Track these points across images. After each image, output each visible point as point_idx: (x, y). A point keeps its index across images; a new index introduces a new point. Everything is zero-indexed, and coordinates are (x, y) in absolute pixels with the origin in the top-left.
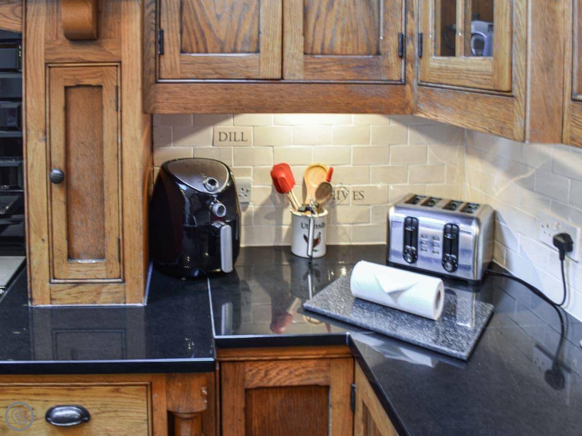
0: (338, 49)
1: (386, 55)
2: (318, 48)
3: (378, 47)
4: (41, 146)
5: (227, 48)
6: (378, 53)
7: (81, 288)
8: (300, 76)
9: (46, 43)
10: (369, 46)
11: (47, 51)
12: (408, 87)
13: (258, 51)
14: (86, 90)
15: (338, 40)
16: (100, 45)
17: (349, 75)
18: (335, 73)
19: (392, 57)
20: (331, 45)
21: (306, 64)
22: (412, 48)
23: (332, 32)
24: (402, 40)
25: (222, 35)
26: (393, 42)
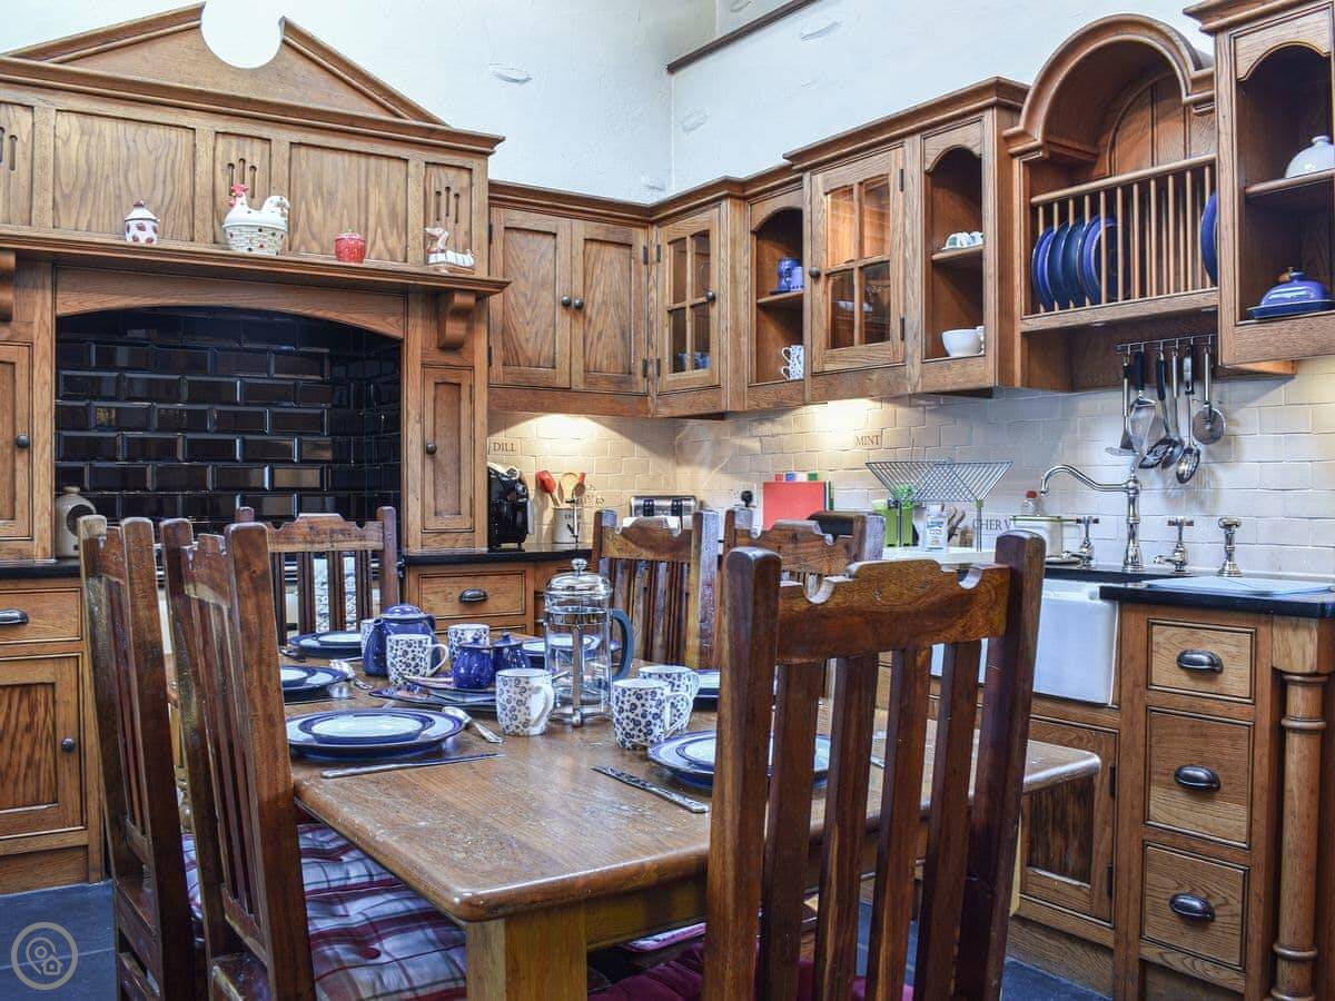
0: (605, 370)
1: (635, 374)
2: (592, 368)
3: (630, 368)
4: (418, 426)
5: (533, 364)
6: (630, 373)
7: (444, 536)
8: (581, 387)
9: (422, 348)
10: (624, 367)
11: (423, 355)
12: (649, 398)
13: (554, 367)
14: (448, 387)
15: (605, 363)
16: (460, 353)
17: (613, 388)
18: (604, 386)
19: (639, 376)
20: (601, 365)
21: (585, 378)
22: (652, 370)
23: (601, 357)
24: (646, 364)
25: (530, 354)
26: (640, 365)
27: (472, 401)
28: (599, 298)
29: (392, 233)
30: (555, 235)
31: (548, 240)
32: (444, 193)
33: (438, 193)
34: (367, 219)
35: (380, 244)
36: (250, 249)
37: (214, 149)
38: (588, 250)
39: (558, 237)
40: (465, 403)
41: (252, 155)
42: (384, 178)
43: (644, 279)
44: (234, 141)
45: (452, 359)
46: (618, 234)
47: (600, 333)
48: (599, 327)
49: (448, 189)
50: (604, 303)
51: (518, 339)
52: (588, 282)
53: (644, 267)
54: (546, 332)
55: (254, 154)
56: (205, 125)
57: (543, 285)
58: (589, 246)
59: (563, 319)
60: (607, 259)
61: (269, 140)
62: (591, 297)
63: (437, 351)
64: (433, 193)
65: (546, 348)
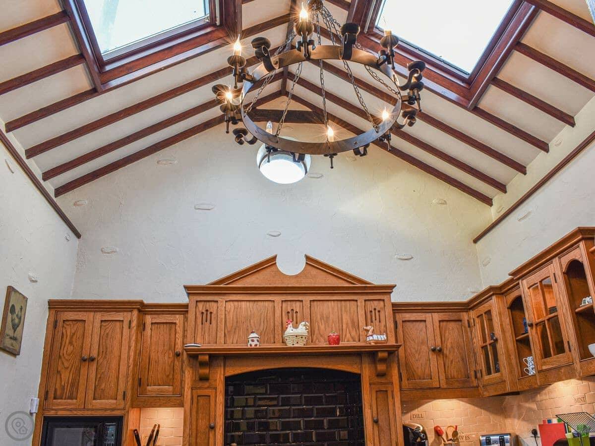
0: (456, 377)
1: (471, 378)
2: (449, 377)
3: (468, 375)
4: (370, 411)
5: (422, 378)
6: (468, 378)
8: (445, 386)
9: (369, 377)
10: (465, 375)
11: (370, 380)
12: (479, 388)
13: (431, 379)
14: (382, 392)
15: (455, 374)
16: (386, 377)
17: (461, 385)
18: (456, 385)
19: (473, 378)
21: (447, 382)
22: (479, 375)
23: (453, 372)
24: (475, 372)
25: (419, 374)
26: (473, 373)
27: (393, 398)
28: (449, 345)
29: (353, 330)
30: (425, 321)
31: (422, 324)
32: (373, 310)
33: (371, 311)
34: (342, 326)
35: (348, 335)
36: (293, 345)
37: (282, 307)
38: (441, 326)
39: (427, 322)
40: (390, 398)
41: (296, 307)
42: (348, 309)
43: (469, 334)
44: (289, 303)
45: (383, 380)
46: (454, 316)
47: (452, 361)
48: (451, 358)
49: (375, 309)
50: (452, 347)
51: (413, 368)
52: (443, 339)
53: (468, 329)
54: (426, 364)
55: (297, 306)
56: (278, 299)
57: (423, 343)
58: (441, 323)
59: (433, 357)
60: (451, 328)
61: (302, 301)
62: (445, 346)
63: (376, 377)
64: (369, 312)
65: (427, 370)
